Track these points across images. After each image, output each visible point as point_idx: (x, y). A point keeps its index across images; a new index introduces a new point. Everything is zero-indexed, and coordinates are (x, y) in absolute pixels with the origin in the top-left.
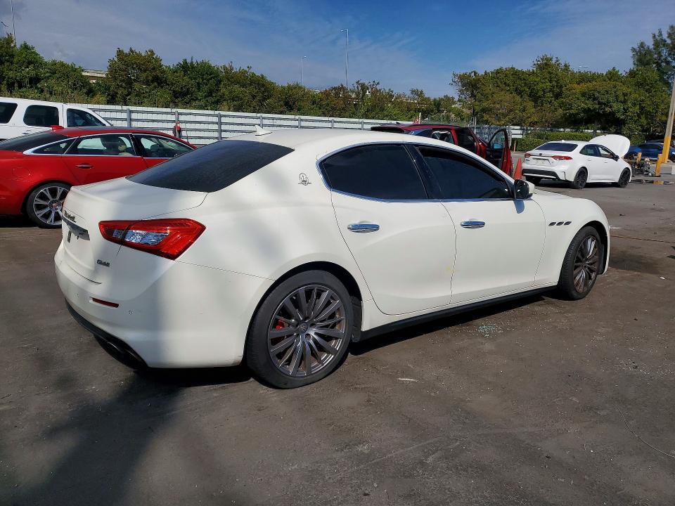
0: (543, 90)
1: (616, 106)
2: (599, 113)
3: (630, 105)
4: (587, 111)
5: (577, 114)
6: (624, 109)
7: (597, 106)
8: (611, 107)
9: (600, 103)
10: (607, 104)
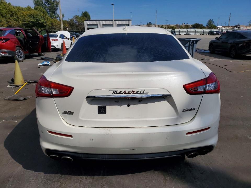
0: (5, 13)
1: (42, 21)
2: (37, 23)
3: (47, 20)
4: (32, 22)
5: (28, 23)
6: (45, 22)
7: (36, 21)
8: (41, 21)
9: (37, 19)
10: (39, 20)
